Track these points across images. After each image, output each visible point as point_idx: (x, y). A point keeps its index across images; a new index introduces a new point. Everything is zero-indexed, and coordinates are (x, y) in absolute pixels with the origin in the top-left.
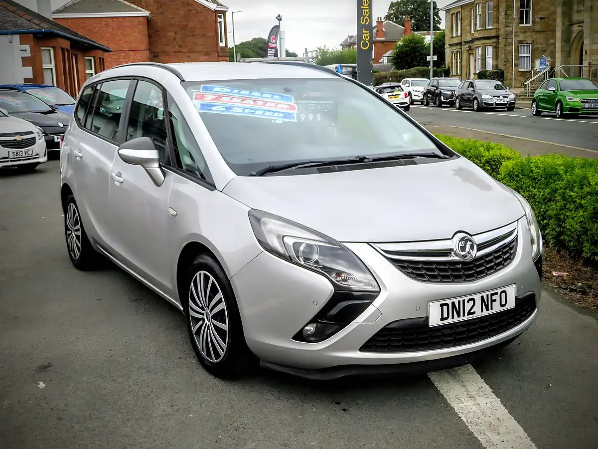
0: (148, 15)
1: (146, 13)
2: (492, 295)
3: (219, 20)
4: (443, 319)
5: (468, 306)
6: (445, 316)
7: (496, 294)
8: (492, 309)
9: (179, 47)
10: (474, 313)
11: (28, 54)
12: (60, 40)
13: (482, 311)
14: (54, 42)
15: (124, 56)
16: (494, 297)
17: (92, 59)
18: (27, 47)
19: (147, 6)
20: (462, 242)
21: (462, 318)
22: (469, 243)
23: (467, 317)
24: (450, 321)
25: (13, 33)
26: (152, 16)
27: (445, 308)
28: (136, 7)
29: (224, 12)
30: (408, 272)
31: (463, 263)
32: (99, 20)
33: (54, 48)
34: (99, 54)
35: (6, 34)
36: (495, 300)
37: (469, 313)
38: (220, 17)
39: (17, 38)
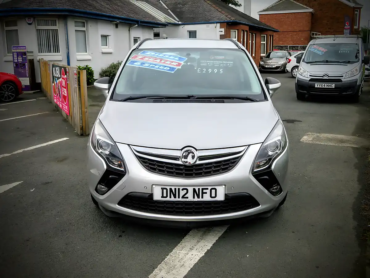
0: (312, 11)
1: (311, 10)
2: (203, 189)
3: (356, 12)
4: (163, 197)
5: (182, 193)
6: (165, 195)
7: (207, 189)
8: (202, 197)
9: (329, 29)
10: (187, 198)
11: (223, 33)
12: (242, 26)
13: (194, 197)
14: (238, 27)
15: (296, 34)
16: (204, 191)
17: (266, 35)
18: (223, 30)
19: (313, 6)
20: (186, 153)
21: (177, 199)
22: (191, 155)
23: (181, 199)
24: (168, 199)
25: (217, 23)
26: (315, 12)
27: (165, 191)
28: (305, 7)
29: (360, 8)
30: (146, 166)
31: (185, 166)
32: (284, 15)
33: (238, 30)
34: (270, 33)
35: (214, 23)
36: (206, 193)
37: (183, 197)
38: (357, 11)
39: (219, 25)
